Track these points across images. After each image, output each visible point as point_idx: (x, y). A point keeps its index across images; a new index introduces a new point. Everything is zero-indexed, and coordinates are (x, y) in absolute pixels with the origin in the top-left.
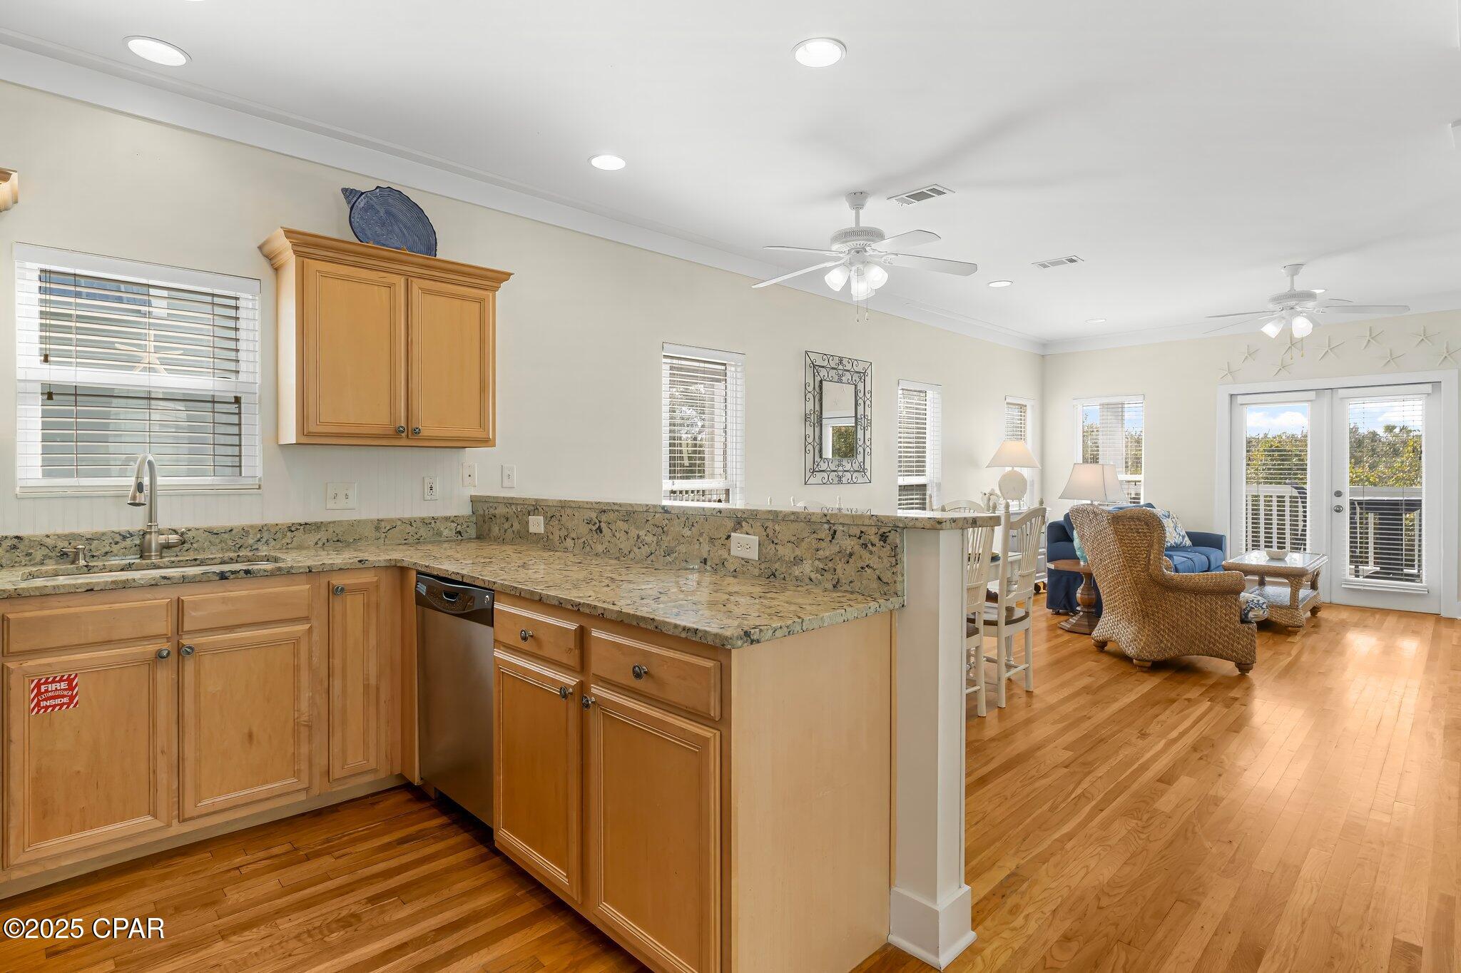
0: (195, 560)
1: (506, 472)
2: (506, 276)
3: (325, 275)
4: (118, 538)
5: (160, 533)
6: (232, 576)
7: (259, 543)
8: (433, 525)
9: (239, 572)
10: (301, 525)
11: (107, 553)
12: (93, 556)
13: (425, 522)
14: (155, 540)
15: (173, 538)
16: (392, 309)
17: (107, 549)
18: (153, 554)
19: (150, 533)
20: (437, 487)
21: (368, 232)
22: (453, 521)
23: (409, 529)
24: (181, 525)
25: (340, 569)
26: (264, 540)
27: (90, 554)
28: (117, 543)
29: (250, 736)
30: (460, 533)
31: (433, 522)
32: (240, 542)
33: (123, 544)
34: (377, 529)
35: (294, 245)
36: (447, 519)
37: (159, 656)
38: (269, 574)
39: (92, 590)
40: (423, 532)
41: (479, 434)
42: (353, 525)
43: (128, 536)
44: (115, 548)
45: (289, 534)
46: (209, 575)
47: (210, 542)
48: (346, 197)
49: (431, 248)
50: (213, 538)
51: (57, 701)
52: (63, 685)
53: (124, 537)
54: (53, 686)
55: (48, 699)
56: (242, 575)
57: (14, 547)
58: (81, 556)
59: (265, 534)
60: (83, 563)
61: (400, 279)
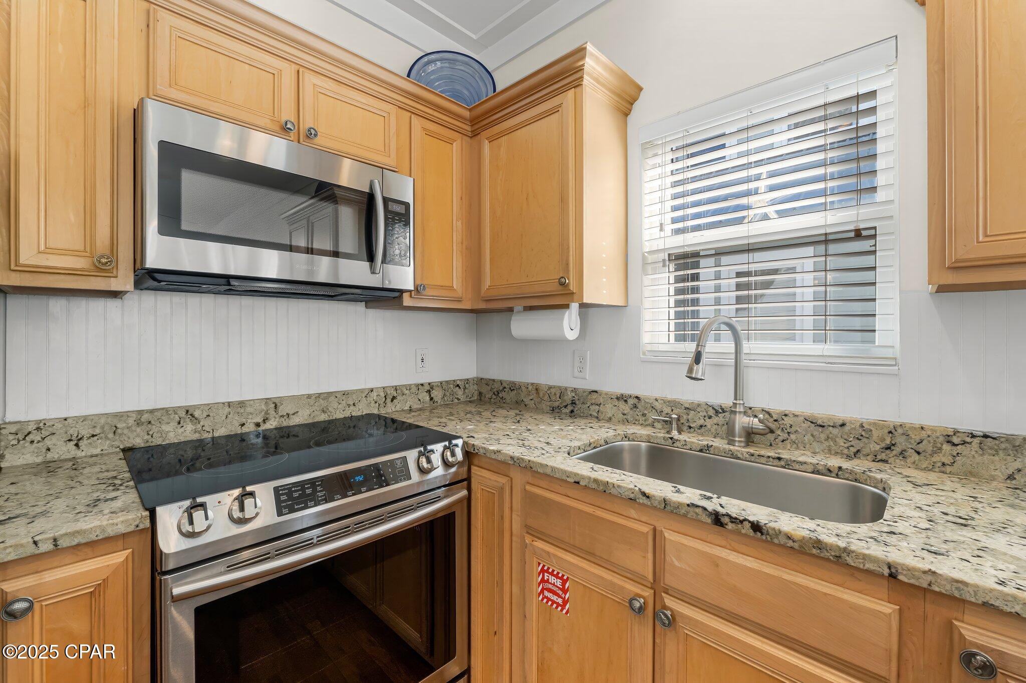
0: (779, 459)
4: (711, 412)
6: (730, 526)
7: (888, 452)
9: (742, 522)
11: (701, 426)
12: (690, 427)
14: (742, 421)
15: (757, 423)
17: (702, 422)
18: (737, 439)
19: (735, 412)
24: (777, 406)
26: (897, 450)
27: (687, 424)
28: (710, 417)
32: (858, 445)
33: (715, 420)
37: (631, 606)
38: (796, 546)
39: (578, 483)
43: (720, 411)
44: (709, 422)
45: (946, 447)
46: (697, 510)
47: (812, 435)
50: (817, 431)
51: (554, 598)
52: (559, 583)
53: (717, 412)
54: (552, 579)
55: (550, 591)
56: (746, 529)
57: (635, 406)
58: (674, 425)
59: (900, 440)
60: (675, 433)
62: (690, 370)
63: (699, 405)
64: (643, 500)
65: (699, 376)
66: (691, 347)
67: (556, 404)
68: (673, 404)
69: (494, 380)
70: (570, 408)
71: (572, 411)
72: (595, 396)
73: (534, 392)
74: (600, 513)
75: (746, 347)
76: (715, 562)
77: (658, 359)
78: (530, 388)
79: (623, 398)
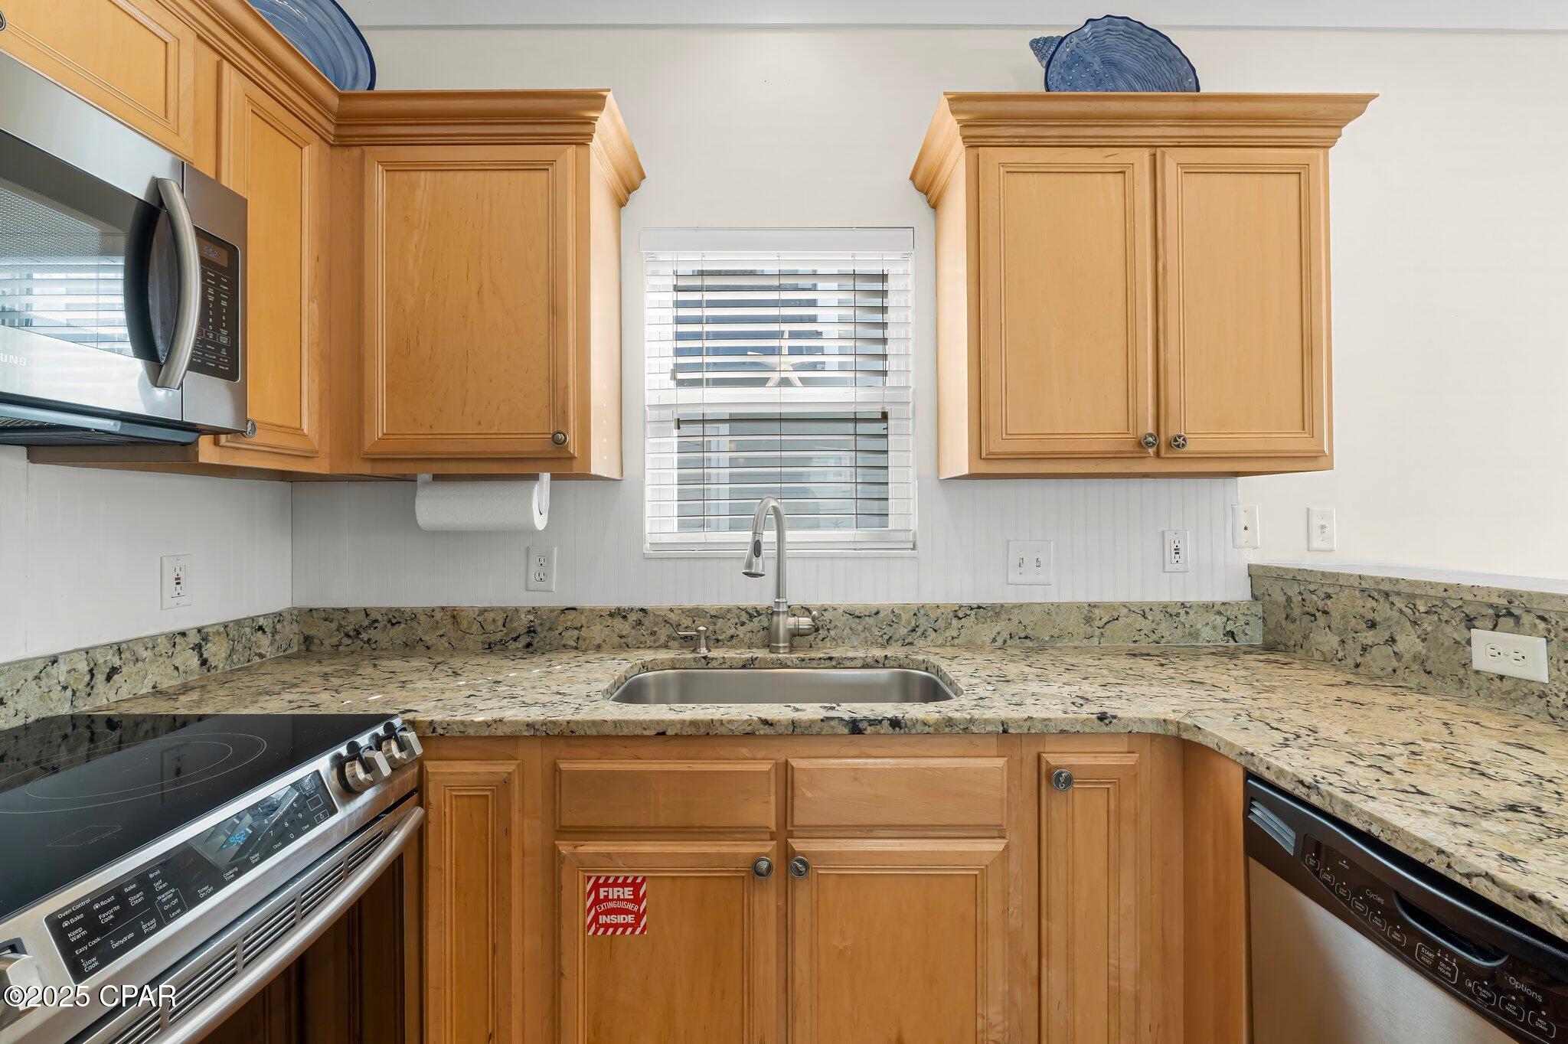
0: (831, 659)
1: (1316, 523)
2: (1362, 102)
3: (1011, 170)
4: (744, 617)
5: (792, 612)
6: (870, 730)
7: (913, 634)
8: (1183, 618)
9: (880, 722)
10: (972, 609)
11: (732, 637)
12: (718, 641)
13: (1169, 612)
14: (786, 623)
15: (805, 622)
16: (1128, 214)
17: (732, 631)
18: (781, 645)
19: (778, 613)
20: (1188, 551)
22: (1219, 613)
23: (1141, 623)
24: (814, 601)
26: (920, 631)
27: (714, 637)
28: (743, 624)
30: (1231, 634)
31: (1182, 611)
32: (890, 631)
33: (749, 626)
34: (1088, 620)
35: (965, 125)
36: (1208, 607)
37: (756, 872)
38: (931, 730)
39: (664, 733)
40: (1164, 629)
41: (1300, 443)
42: (1051, 610)
43: (755, 614)
44: (742, 631)
45: (955, 622)
46: (833, 723)
47: (851, 628)
48: (1038, 54)
50: (854, 623)
51: (620, 919)
52: (627, 893)
53: (751, 616)
54: (614, 893)
55: (608, 912)
57: (639, 623)
58: (703, 641)
59: (922, 621)
60: (703, 651)
61: (1146, 153)
62: (749, 565)
63: (729, 610)
64: (767, 730)
65: (760, 572)
66: (747, 536)
67: (499, 636)
68: (695, 613)
69: (346, 610)
70: (524, 640)
71: (529, 645)
72: (571, 615)
73: (448, 621)
74: (699, 766)
75: (790, 535)
77: (666, 556)
78: (438, 615)
79: (620, 614)
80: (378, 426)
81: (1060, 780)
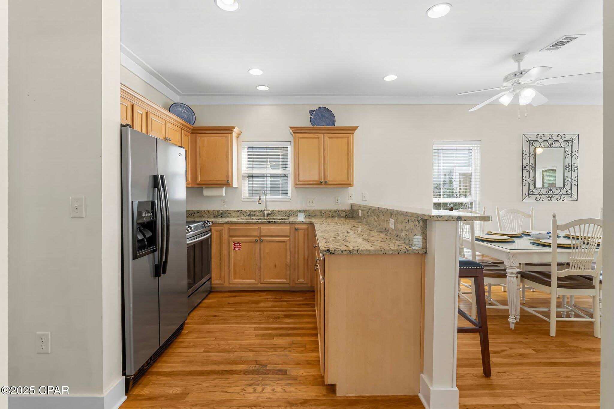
1: (364, 195)
2: (356, 128)
3: (300, 138)
4: (260, 212)
5: (267, 210)
6: (271, 223)
12: (255, 216)
13: (335, 211)
14: (266, 212)
15: (269, 212)
16: (319, 145)
17: (257, 214)
18: (265, 216)
19: (265, 211)
20: (340, 200)
21: (316, 122)
22: (344, 211)
23: (330, 213)
24: (272, 209)
25: (297, 223)
26: (291, 214)
29: (275, 266)
30: (346, 215)
31: (338, 211)
32: (285, 214)
33: (260, 213)
34: (321, 212)
35: (293, 131)
36: (342, 211)
37: (256, 241)
40: (334, 214)
41: (347, 182)
42: (314, 211)
44: (259, 214)
46: (266, 222)
48: (310, 113)
49: (334, 123)
50: (279, 213)
51: (238, 248)
52: (239, 245)
53: (261, 212)
54: (237, 245)
55: (236, 247)
56: (273, 222)
57: (241, 213)
58: (252, 215)
59: (291, 213)
60: (252, 217)
61: (322, 135)
62: (258, 202)
63: (257, 210)
64: (257, 223)
66: (258, 198)
67: (216, 215)
68: (251, 211)
69: (189, 210)
70: (221, 216)
71: (222, 216)
72: (229, 211)
73: (207, 213)
74: (248, 227)
75: (267, 197)
76: (269, 229)
77: (246, 201)
78: (206, 211)
79: (238, 211)
80: (199, 179)
81: (297, 229)
